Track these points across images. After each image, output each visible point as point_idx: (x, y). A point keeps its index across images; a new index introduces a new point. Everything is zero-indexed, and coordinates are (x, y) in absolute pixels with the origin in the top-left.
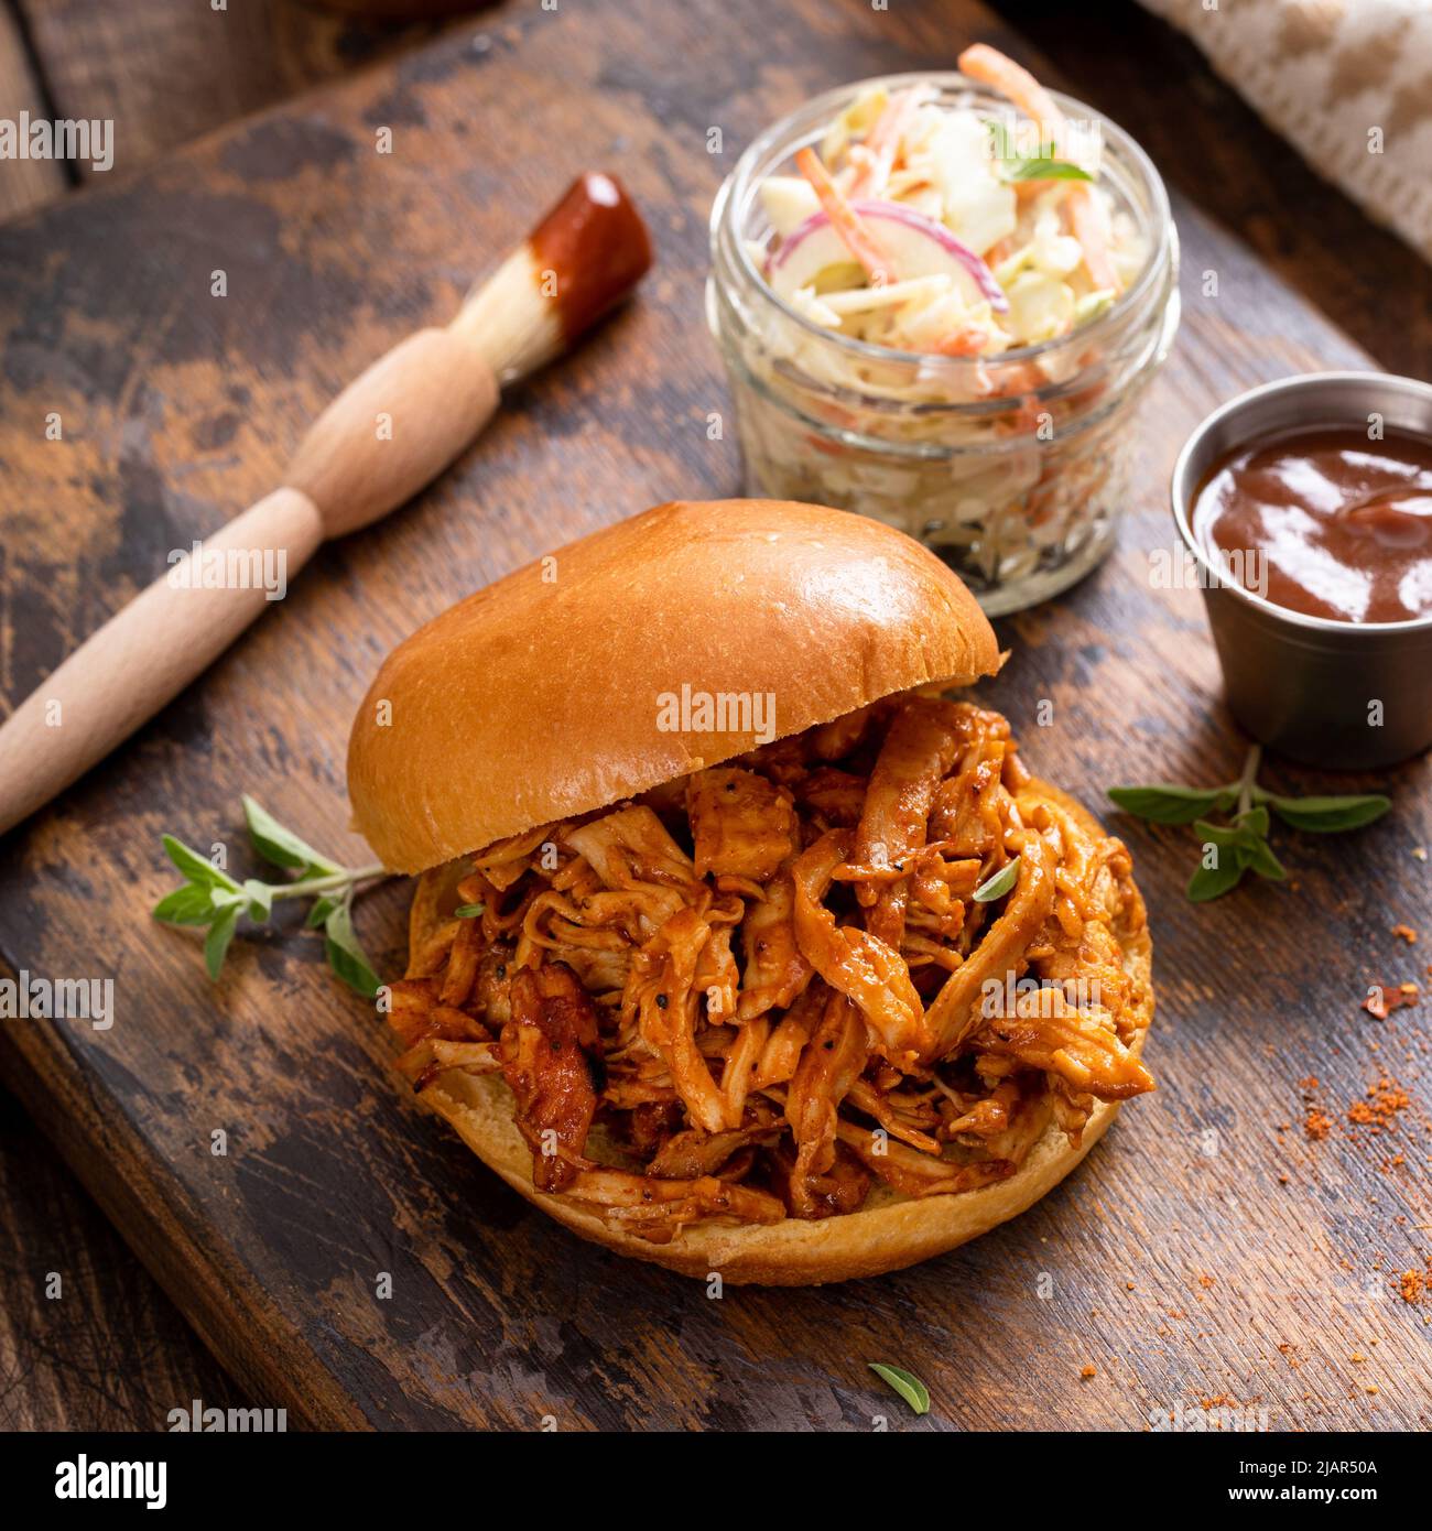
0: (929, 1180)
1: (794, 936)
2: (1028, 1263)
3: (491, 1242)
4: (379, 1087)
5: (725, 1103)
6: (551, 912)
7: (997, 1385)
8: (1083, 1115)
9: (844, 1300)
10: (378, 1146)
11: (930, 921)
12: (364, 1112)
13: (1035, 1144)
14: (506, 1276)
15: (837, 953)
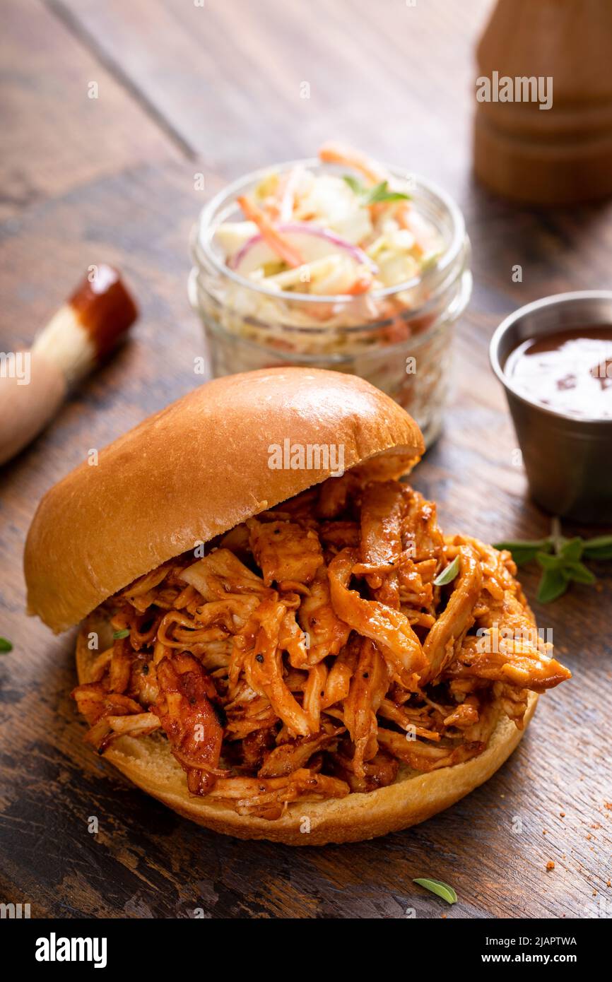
0: (435, 760)
1: (334, 612)
2: (496, 810)
3: (159, 843)
4: (69, 766)
5: (308, 717)
6: (174, 624)
7: (495, 881)
8: (524, 705)
9: (388, 846)
10: (76, 798)
11: (412, 598)
12: (63, 781)
13: (492, 733)
14: (173, 861)
15: (364, 614)
